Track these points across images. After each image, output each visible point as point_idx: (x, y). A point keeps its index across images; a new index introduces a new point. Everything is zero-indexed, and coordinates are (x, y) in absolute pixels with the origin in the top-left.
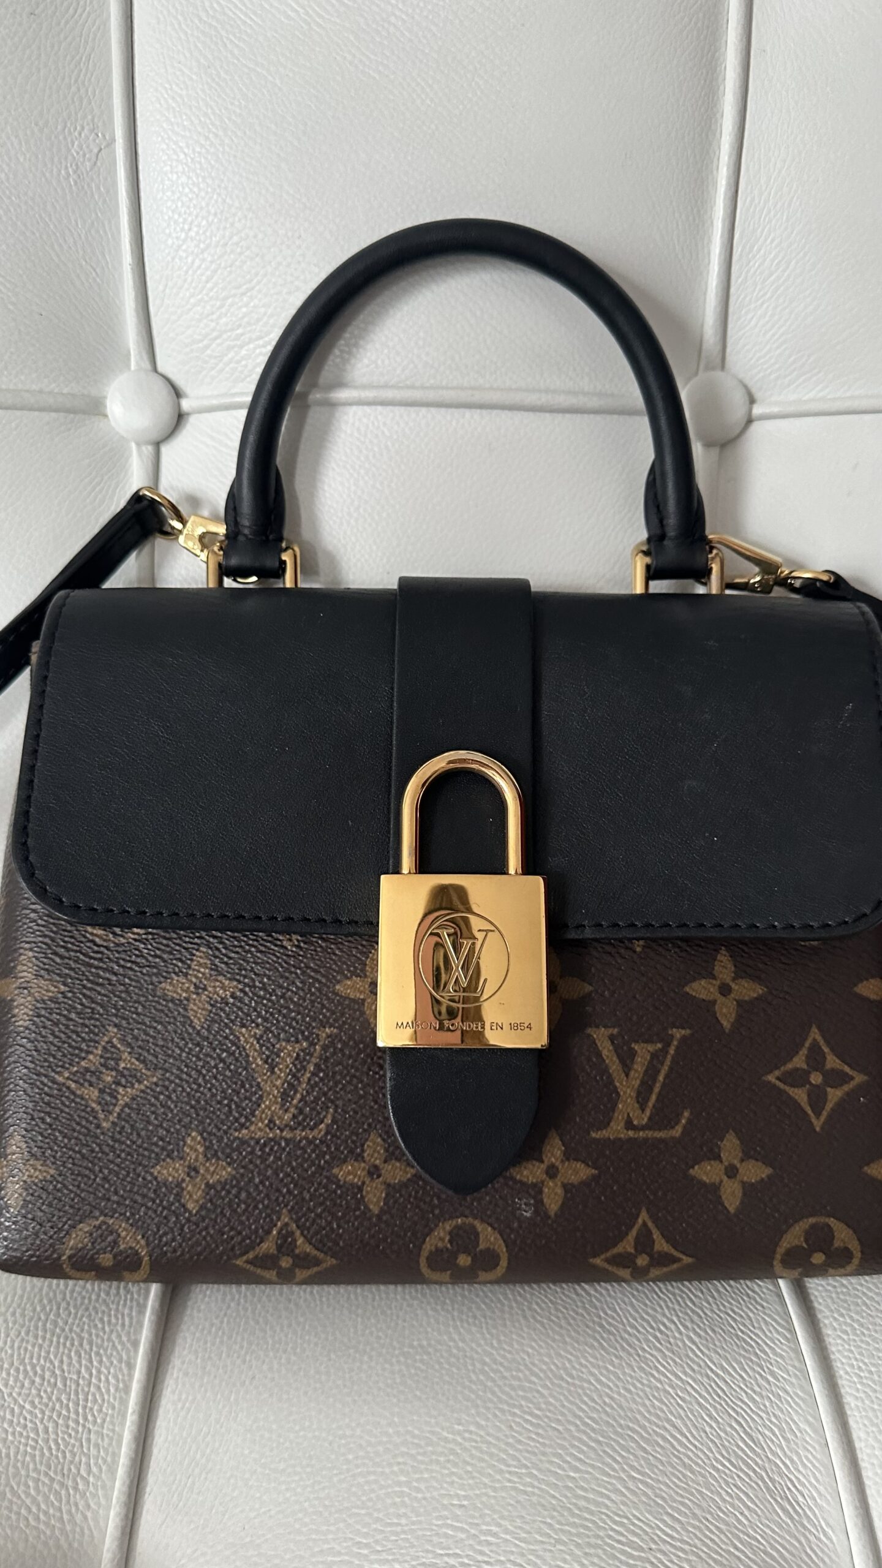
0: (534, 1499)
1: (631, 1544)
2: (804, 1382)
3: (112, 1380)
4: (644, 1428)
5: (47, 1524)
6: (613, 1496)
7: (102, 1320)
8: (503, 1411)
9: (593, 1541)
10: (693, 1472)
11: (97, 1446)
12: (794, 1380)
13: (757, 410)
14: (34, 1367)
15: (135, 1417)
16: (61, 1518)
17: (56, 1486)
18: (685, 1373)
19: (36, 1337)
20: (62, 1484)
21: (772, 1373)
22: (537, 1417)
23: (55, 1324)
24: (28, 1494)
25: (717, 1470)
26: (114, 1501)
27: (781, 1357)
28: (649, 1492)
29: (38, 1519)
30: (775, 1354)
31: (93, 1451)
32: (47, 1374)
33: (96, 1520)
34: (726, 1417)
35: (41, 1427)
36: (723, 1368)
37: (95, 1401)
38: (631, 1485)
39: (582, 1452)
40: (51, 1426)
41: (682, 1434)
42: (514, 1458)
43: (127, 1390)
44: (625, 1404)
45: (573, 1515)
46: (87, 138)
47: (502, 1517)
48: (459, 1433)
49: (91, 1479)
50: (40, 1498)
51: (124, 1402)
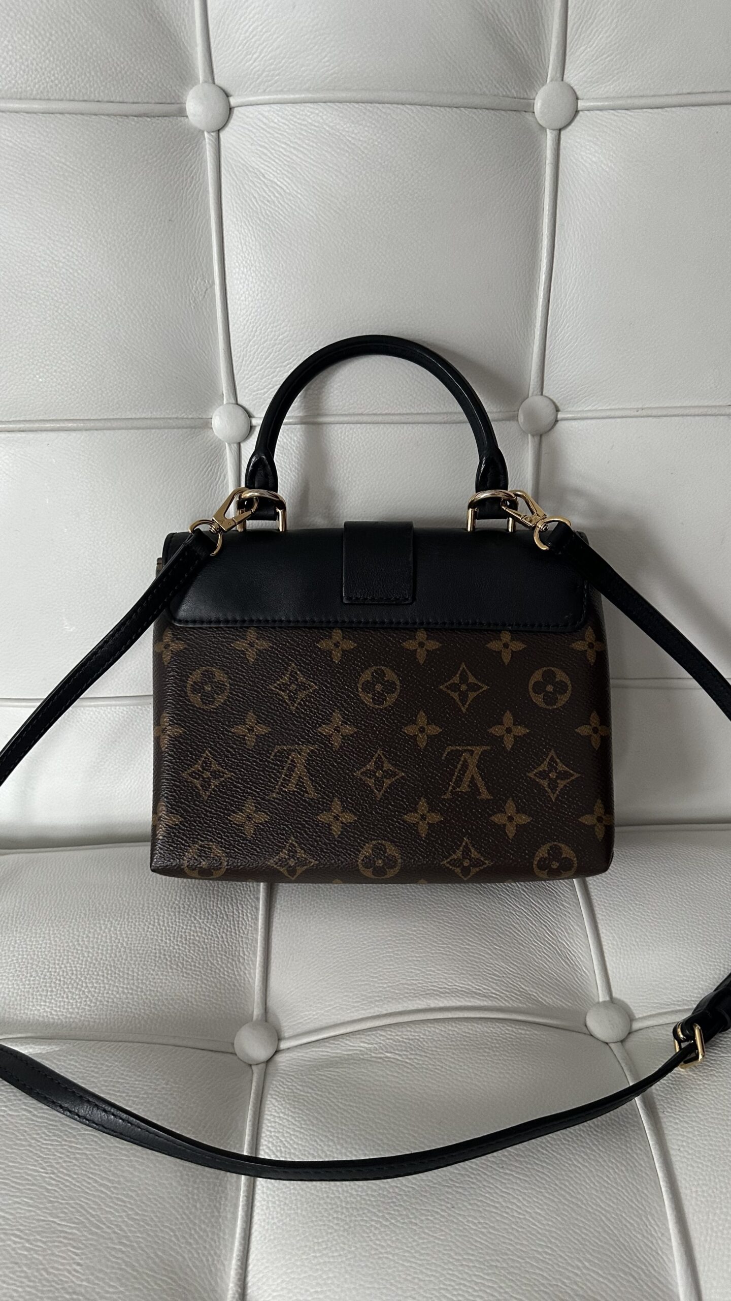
0: (450, 957)
1: (494, 975)
2: (578, 909)
3: (249, 915)
4: (501, 928)
5: (228, 976)
6: (486, 956)
7: (240, 889)
8: (435, 921)
9: (478, 973)
10: (523, 946)
11: (246, 943)
12: (573, 908)
13: (560, 416)
14: (212, 910)
15: (263, 930)
16: (234, 974)
17: (230, 960)
18: (520, 905)
19: (210, 897)
20: (233, 960)
21: (563, 905)
22: (451, 924)
23: (218, 891)
24: (218, 964)
25: (535, 946)
26: (257, 965)
27: (567, 898)
28: (503, 954)
29: (224, 974)
30: (564, 896)
31: (245, 946)
32: (219, 913)
33: (250, 974)
34: (540, 924)
35: (219, 936)
36: (539, 903)
37: (243, 924)
38: (494, 951)
39: (472, 938)
40: (224, 935)
41: (519, 931)
42: (440, 940)
43: (257, 919)
44: (491, 918)
45: (468, 963)
46: (200, 283)
47: (436, 964)
48: (415, 931)
49: (246, 957)
50: (224, 965)
51: (256, 924)
